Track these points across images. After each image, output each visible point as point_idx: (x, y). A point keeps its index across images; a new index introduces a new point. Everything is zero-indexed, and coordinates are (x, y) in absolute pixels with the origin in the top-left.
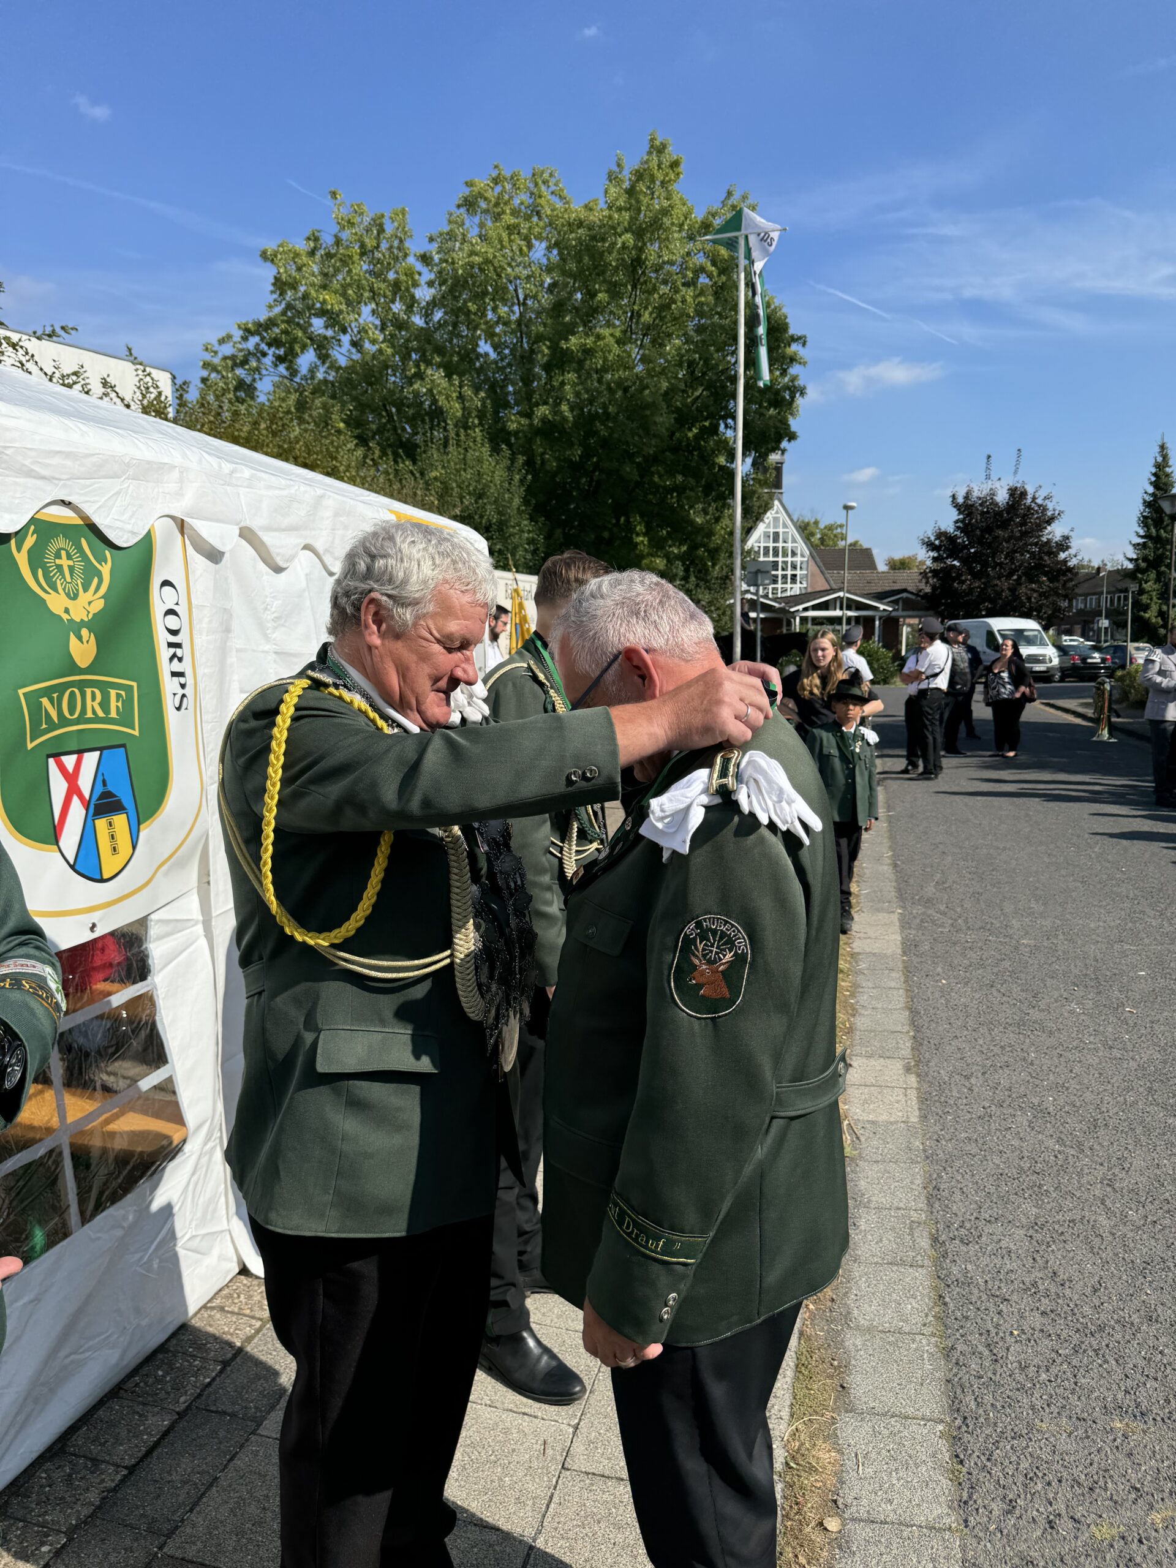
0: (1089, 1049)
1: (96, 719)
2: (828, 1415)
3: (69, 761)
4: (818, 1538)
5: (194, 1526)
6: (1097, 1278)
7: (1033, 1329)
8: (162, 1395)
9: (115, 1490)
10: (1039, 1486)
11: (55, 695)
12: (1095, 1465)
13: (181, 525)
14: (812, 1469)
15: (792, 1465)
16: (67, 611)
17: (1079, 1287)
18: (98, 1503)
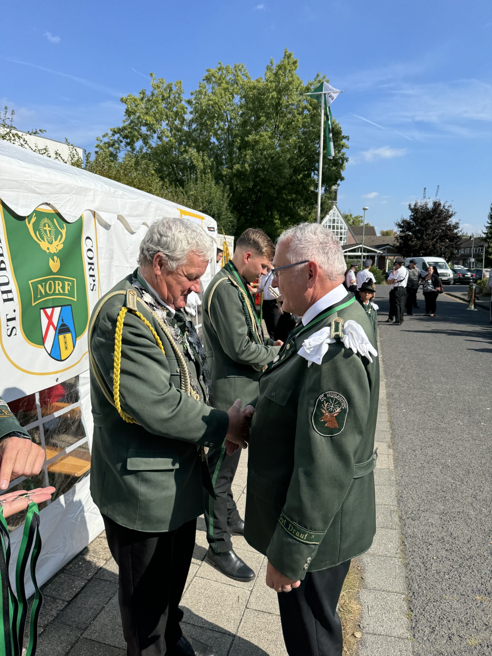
0: (466, 440)
1: (60, 294)
2: (356, 589)
3: (49, 311)
4: (352, 640)
5: (95, 626)
6: (469, 536)
7: (442, 557)
8: (81, 572)
9: (62, 610)
10: (445, 622)
11: (44, 284)
12: (469, 614)
13: (94, 214)
14: (350, 612)
15: (341, 610)
16: (48, 249)
17: (461, 540)
18: (56, 616)
